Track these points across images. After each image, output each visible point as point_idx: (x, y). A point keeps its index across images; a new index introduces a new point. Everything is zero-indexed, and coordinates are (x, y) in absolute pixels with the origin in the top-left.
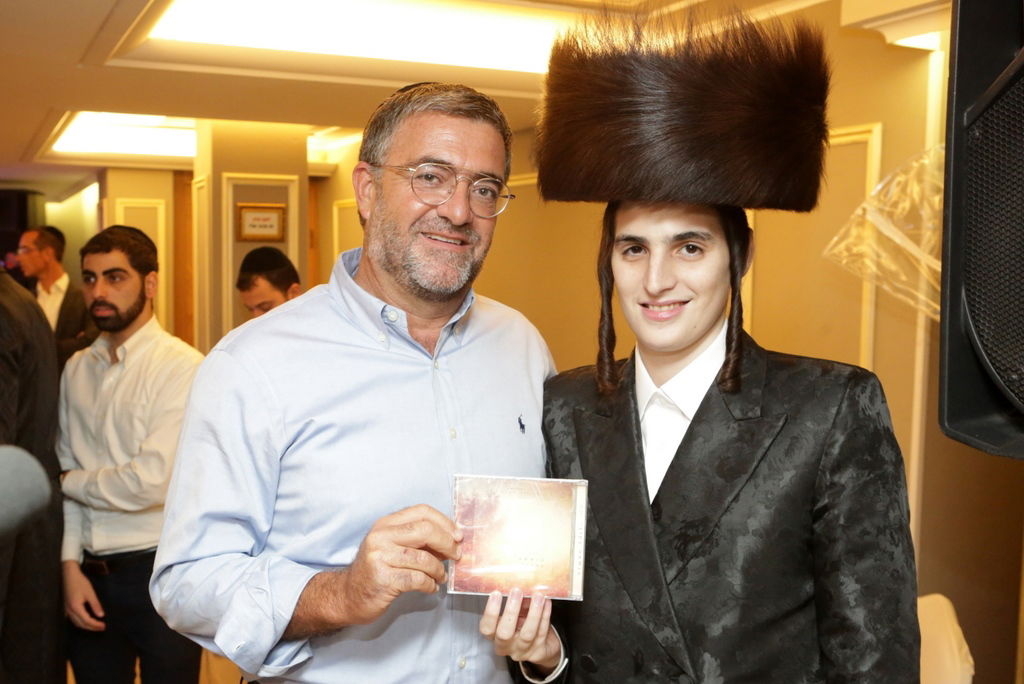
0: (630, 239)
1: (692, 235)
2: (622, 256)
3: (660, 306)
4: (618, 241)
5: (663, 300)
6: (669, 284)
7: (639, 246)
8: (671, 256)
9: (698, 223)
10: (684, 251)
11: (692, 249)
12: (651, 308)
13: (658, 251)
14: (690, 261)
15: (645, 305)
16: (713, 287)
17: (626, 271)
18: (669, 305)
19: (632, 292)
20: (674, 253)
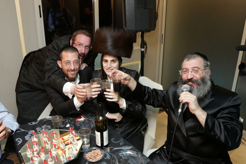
0: (105, 60)
1: (114, 60)
2: (104, 62)
4: (104, 60)
5: (110, 69)
6: (111, 67)
7: (107, 61)
9: (115, 58)
10: (113, 62)
11: (114, 62)
12: (108, 70)
13: (109, 62)
16: (117, 67)
17: (104, 64)
18: (111, 69)
19: (105, 67)
20: (111, 62)
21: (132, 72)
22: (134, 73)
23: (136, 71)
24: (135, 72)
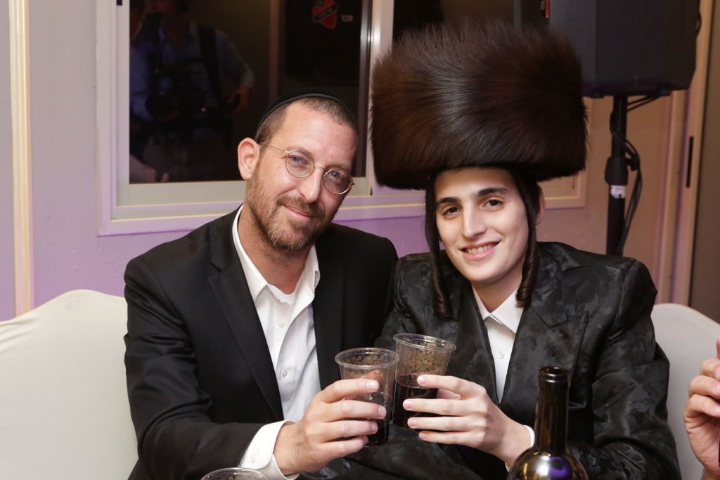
0: (447, 201)
1: (491, 191)
2: (443, 217)
3: (477, 247)
4: (439, 204)
5: (478, 242)
7: (454, 205)
8: (479, 209)
10: (489, 204)
11: (494, 203)
12: (470, 251)
13: (468, 207)
14: (494, 211)
15: (464, 250)
16: (515, 229)
18: (483, 246)
19: (454, 242)
20: (481, 206)
21: (610, 269)
22: (624, 273)
23: (635, 261)
24: (629, 267)
